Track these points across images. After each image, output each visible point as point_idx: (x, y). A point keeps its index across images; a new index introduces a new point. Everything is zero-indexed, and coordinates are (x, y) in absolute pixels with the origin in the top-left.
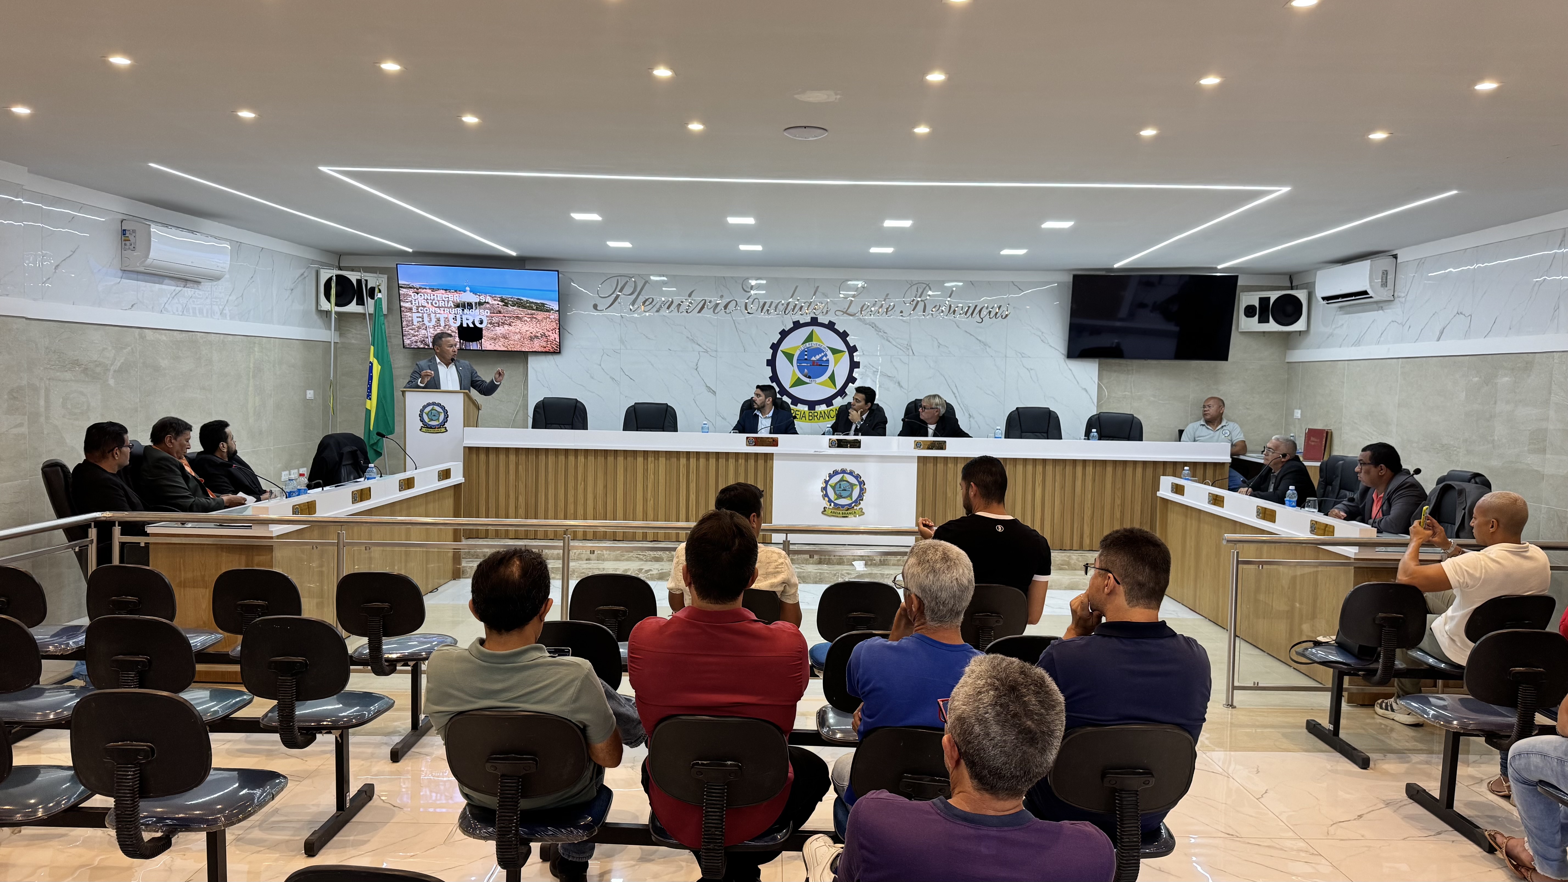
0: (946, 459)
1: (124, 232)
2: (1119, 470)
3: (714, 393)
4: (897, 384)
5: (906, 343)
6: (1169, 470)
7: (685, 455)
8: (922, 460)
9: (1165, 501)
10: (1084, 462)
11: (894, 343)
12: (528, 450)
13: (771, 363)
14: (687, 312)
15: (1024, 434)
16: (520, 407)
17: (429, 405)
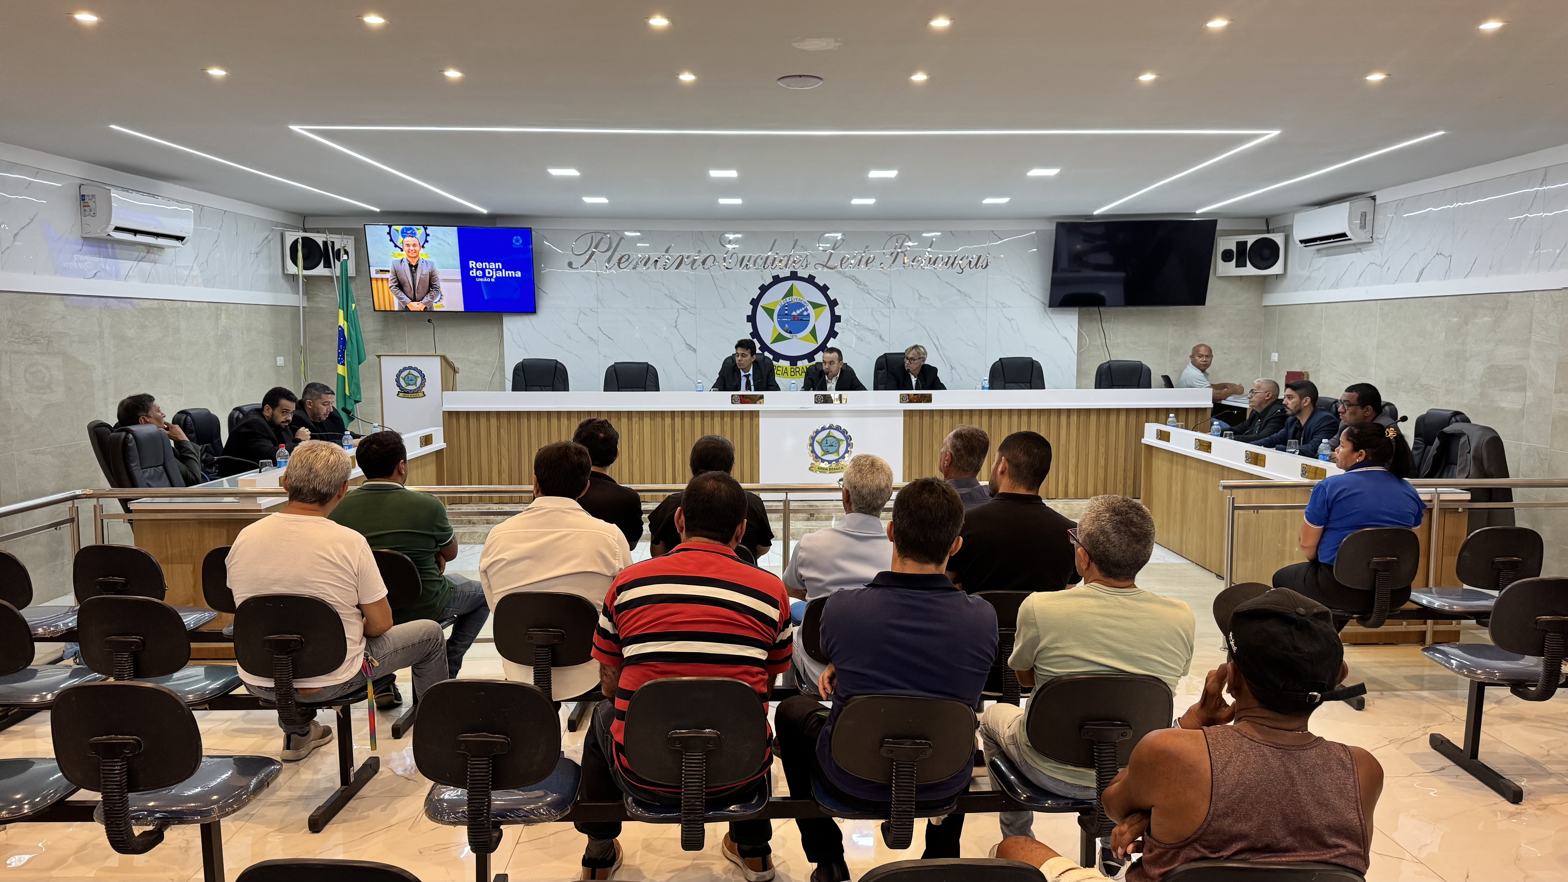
0: (932, 412)
1: (83, 197)
2: (1103, 419)
3: (695, 350)
4: (879, 337)
5: (887, 295)
6: (1152, 416)
7: (670, 415)
8: (908, 414)
9: (1149, 448)
10: (1069, 411)
11: (875, 296)
12: (509, 414)
13: (752, 319)
14: (664, 268)
15: (1007, 385)
16: (496, 369)
17: (405, 369)
